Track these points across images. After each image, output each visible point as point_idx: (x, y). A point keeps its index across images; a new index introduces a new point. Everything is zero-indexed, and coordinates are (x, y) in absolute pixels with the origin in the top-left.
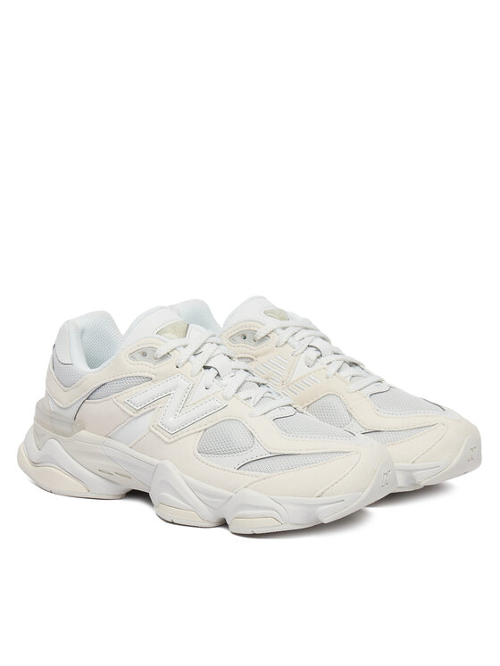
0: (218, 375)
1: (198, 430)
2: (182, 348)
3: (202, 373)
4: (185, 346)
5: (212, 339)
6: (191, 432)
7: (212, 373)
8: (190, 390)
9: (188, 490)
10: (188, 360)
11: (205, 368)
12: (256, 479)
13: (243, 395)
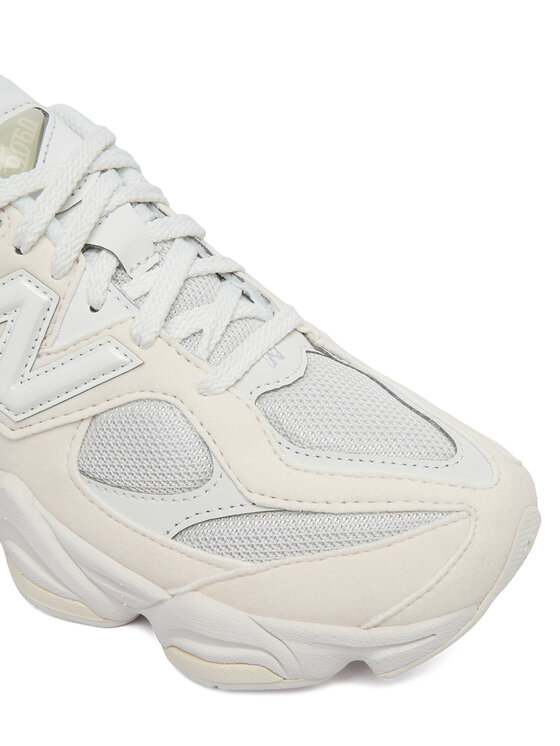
0: (120, 267)
1: (78, 416)
2: (29, 200)
3: (79, 267)
4: (35, 195)
5: (102, 163)
6: (62, 420)
7: (103, 264)
8: (52, 314)
9: (62, 556)
10: (44, 234)
11: (87, 248)
12: (223, 573)
13: (182, 325)
